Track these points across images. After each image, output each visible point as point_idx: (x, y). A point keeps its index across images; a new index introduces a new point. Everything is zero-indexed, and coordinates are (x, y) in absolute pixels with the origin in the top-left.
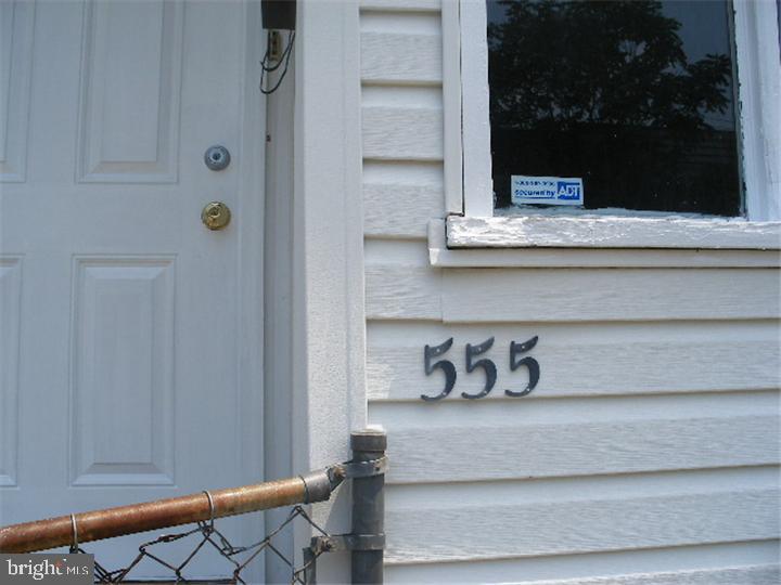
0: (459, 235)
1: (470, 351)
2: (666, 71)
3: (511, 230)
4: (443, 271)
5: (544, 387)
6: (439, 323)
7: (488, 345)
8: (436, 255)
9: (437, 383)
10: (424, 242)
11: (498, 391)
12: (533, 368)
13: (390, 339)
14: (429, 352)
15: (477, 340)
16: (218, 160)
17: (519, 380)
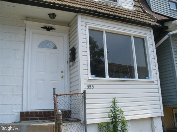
0: (89, 79)
1: (90, 86)
2: (95, 50)
3: (92, 78)
4: (88, 81)
5: (94, 88)
6: (88, 84)
7: (91, 85)
8: (88, 80)
9: (88, 88)
10: (87, 79)
11: (91, 88)
12: (93, 87)
13: (85, 85)
14: (87, 86)
15: (90, 85)
16: (62, 72)
17: (92, 88)
